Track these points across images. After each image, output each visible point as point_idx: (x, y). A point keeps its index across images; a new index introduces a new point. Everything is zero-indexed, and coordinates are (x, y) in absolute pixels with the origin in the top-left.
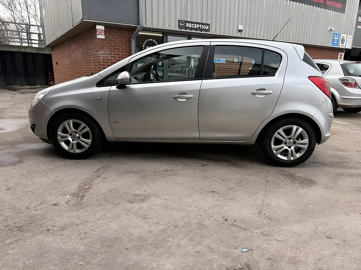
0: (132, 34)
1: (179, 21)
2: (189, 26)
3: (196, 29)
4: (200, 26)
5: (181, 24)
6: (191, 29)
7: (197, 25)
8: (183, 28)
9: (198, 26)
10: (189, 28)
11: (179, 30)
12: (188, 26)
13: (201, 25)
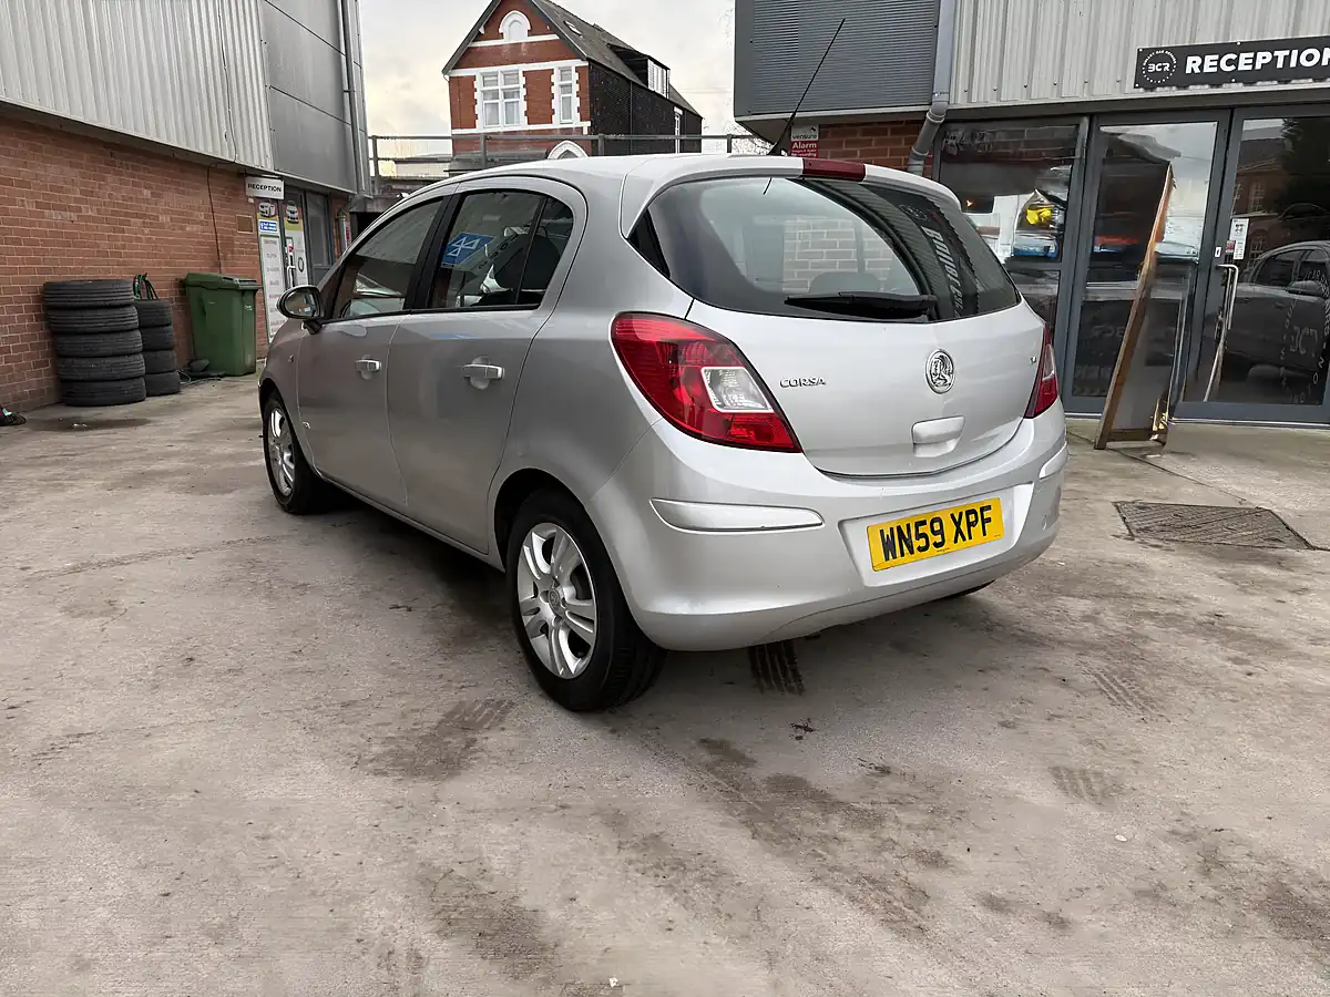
0: (911, 142)
1: (1142, 54)
2: (1201, 67)
3: (1248, 77)
4: (1275, 59)
5: (1153, 68)
6: (1218, 78)
7: (1254, 59)
8: (1162, 85)
9: (1263, 58)
10: (1201, 78)
11: (1141, 93)
12: (1197, 70)
13: (1281, 54)
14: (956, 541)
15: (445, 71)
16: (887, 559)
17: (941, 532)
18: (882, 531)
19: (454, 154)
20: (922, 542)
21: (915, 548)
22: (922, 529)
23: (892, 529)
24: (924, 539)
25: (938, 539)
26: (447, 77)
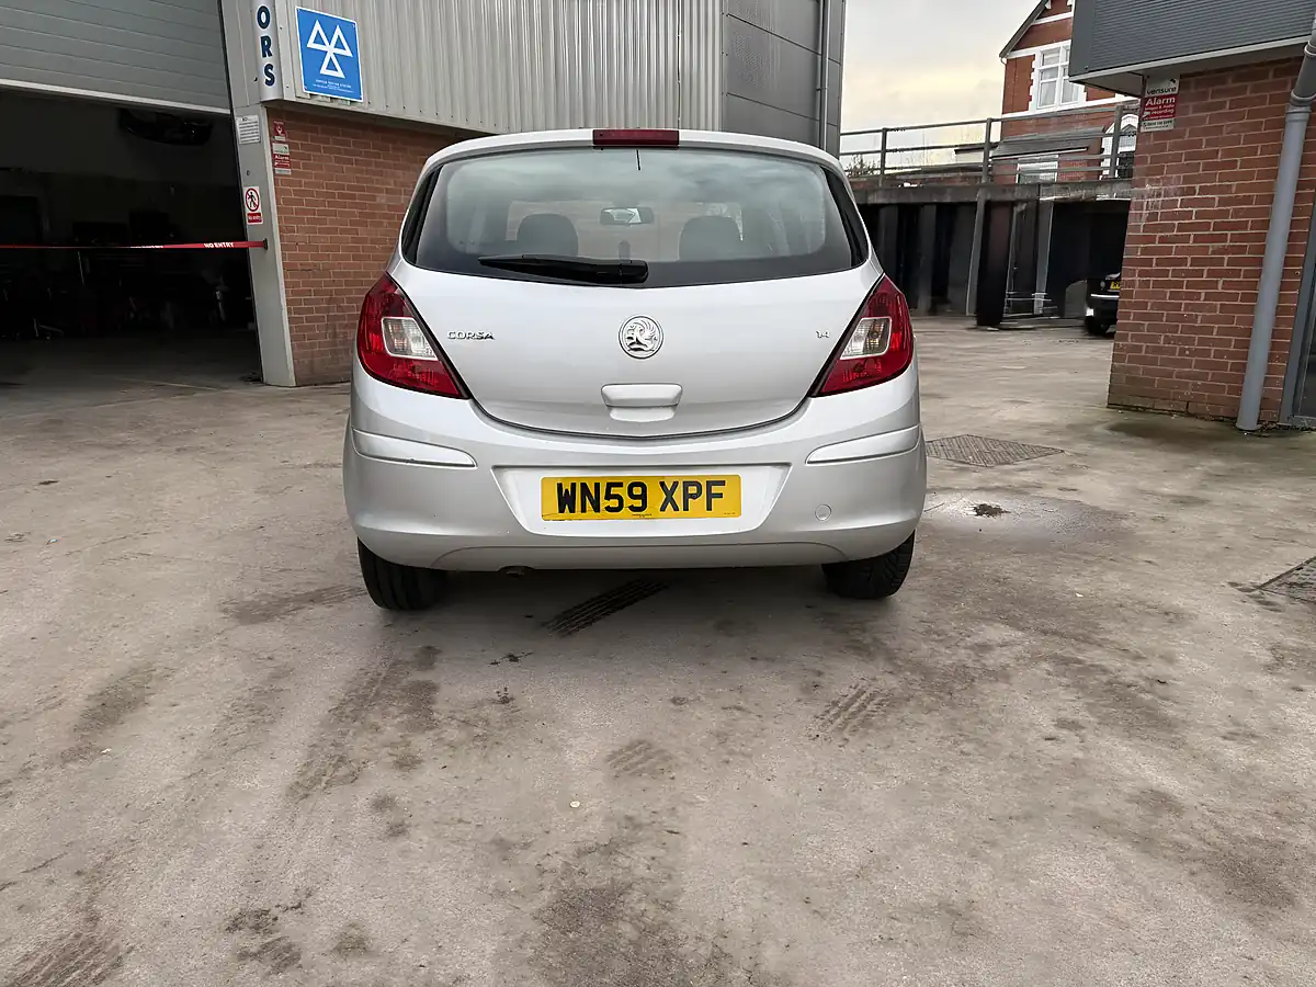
14: (663, 509)
15: (1002, 55)
16: (562, 511)
17: (643, 497)
18: (560, 486)
19: (1002, 138)
20: (614, 503)
21: (602, 507)
22: (614, 491)
23: (573, 485)
24: (617, 501)
25: (638, 503)
26: (1005, 60)
